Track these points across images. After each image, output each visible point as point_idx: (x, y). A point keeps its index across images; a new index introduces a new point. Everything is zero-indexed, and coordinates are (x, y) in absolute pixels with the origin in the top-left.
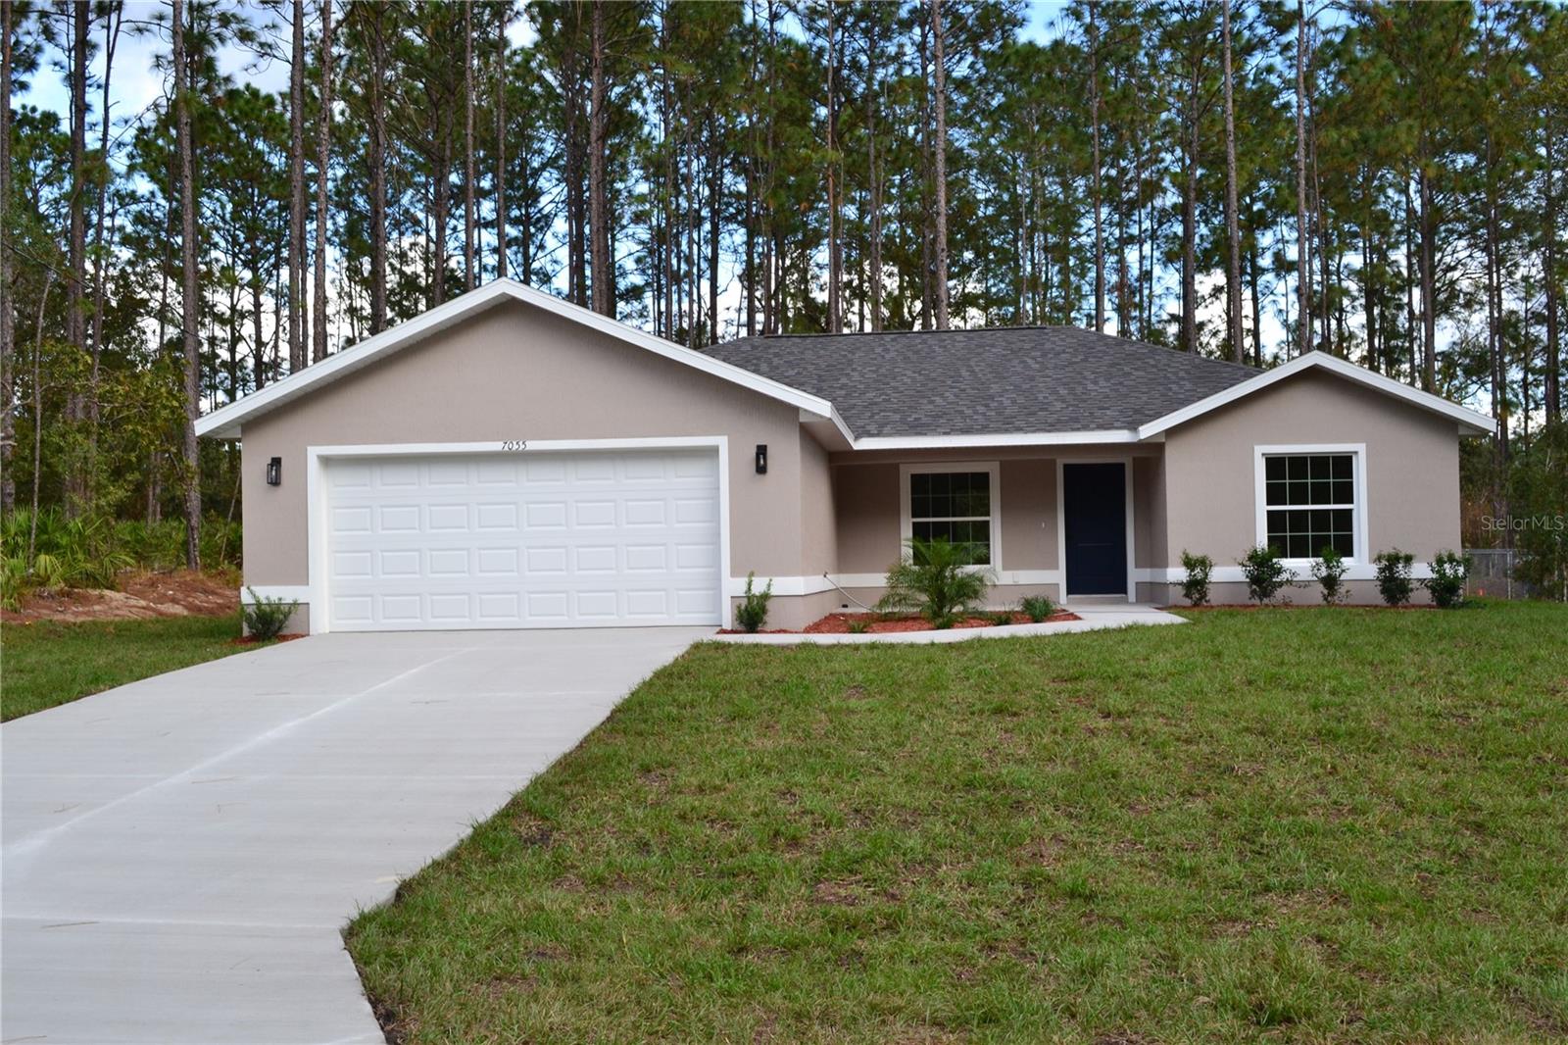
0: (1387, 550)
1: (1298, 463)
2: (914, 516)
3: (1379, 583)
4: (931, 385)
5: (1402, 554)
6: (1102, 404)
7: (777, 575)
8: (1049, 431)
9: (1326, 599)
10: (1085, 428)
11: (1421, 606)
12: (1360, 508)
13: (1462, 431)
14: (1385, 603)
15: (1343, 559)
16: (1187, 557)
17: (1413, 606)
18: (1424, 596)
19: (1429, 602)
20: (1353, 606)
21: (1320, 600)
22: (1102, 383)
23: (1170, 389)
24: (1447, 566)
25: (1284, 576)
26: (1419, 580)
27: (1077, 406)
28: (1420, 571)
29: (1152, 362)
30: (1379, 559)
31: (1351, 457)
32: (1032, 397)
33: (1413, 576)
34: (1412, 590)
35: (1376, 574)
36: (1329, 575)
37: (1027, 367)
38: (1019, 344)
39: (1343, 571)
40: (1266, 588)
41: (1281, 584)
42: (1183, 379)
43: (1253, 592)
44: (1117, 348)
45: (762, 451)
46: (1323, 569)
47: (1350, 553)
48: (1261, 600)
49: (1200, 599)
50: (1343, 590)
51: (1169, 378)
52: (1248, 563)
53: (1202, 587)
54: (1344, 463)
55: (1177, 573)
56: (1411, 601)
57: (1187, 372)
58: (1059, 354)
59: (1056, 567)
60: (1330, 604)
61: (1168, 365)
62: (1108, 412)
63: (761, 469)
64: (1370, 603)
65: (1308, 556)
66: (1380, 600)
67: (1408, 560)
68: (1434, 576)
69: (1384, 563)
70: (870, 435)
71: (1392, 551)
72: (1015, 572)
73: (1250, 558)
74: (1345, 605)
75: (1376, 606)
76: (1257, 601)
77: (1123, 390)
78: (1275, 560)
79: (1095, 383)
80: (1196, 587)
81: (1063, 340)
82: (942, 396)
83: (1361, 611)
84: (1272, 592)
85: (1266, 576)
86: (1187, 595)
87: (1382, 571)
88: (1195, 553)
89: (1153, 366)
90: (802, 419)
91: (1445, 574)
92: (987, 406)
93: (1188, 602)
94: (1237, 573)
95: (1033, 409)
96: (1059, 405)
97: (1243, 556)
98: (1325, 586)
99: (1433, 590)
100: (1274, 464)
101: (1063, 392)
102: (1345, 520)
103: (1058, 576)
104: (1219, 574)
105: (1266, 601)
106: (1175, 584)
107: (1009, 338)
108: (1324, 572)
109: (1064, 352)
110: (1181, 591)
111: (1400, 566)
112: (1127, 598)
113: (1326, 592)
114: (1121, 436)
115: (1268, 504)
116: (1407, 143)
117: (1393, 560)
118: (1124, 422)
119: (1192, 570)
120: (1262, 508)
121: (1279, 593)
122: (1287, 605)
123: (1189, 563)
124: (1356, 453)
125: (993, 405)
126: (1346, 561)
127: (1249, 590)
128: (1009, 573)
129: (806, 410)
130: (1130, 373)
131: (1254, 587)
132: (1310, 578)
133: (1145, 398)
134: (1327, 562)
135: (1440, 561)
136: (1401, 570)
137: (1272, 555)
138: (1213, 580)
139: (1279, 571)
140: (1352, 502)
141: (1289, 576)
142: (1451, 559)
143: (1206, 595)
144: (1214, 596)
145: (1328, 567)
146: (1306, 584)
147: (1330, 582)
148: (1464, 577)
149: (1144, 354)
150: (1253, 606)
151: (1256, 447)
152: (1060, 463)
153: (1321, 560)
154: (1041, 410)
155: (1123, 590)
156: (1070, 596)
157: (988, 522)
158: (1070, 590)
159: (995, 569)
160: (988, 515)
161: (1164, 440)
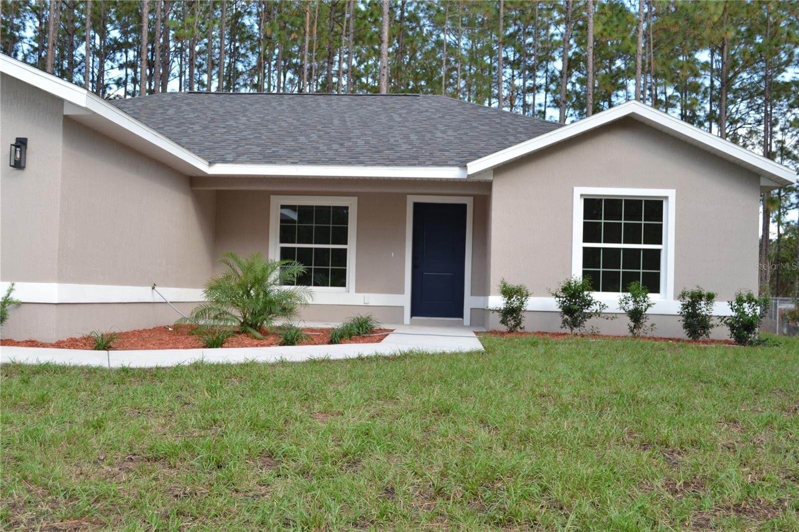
0: (691, 288)
1: (613, 204)
2: (282, 241)
3: (682, 318)
4: (303, 128)
5: (705, 292)
6: (443, 147)
7: (19, 280)
8: (387, 165)
9: (632, 331)
10: (422, 164)
11: (719, 342)
12: (668, 248)
13: (764, 182)
14: (686, 337)
15: (649, 295)
16: (505, 286)
17: (713, 341)
18: (722, 332)
19: (728, 338)
20: (656, 339)
21: (626, 332)
22: (450, 132)
23: (507, 139)
24: (746, 305)
25: (594, 308)
26: (719, 317)
27: (421, 148)
28: (721, 309)
29: (498, 120)
30: (683, 296)
31: (661, 202)
32: (386, 140)
33: (714, 313)
34: (712, 326)
35: (680, 310)
36: (636, 309)
37: (391, 119)
38: (393, 105)
39: (649, 305)
40: (576, 319)
41: (590, 315)
42: (521, 133)
43: (565, 321)
44: (472, 111)
45: (21, 144)
46: (631, 303)
47: (655, 289)
48: (572, 329)
49: (515, 326)
50: (647, 323)
51: (509, 132)
52: (561, 295)
53: (518, 314)
54: (655, 207)
55: (497, 301)
56: (712, 336)
57: (526, 129)
58: (422, 112)
59: (402, 292)
60: (635, 336)
61: (511, 124)
62: (447, 153)
63: (18, 165)
64: (672, 337)
65: (618, 291)
66: (683, 334)
67: (710, 297)
68: (734, 314)
69: (688, 299)
70: (224, 161)
71: (696, 289)
72: (366, 295)
73: (564, 290)
74: (649, 338)
75: (678, 340)
76: (568, 330)
77: (465, 138)
78: (586, 293)
79: (444, 132)
80: (511, 314)
81: (429, 104)
82: (307, 136)
83: (663, 344)
84: (581, 322)
85: (576, 307)
86: (503, 322)
87: (685, 307)
88: (513, 283)
89: (498, 123)
90: (67, 112)
91: (744, 312)
92: (341, 145)
93: (504, 328)
94: (552, 304)
95: (381, 148)
96: (405, 147)
97: (557, 287)
98: (631, 318)
99: (732, 327)
100: (592, 205)
101: (413, 137)
102: (654, 259)
103: (404, 300)
104: (533, 303)
105: (576, 330)
106: (494, 311)
107: (385, 101)
108: (631, 306)
109: (427, 111)
110: (498, 318)
111: (702, 303)
112: (463, 321)
113: (632, 324)
114: (451, 173)
115: (584, 241)
116: (715, 13)
117: (695, 298)
118: (456, 161)
119: (509, 299)
120: (578, 244)
121: (588, 324)
122: (594, 335)
123: (508, 292)
124: (666, 198)
125: (347, 144)
126: (652, 297)
127: (560, 320)
128: (361, 295)
129: (70, 103)
130: (477, 128)
131: (566, 317)
132: (618, 311)
133: (482, 145)
134: (634, 296)
135: (740, 301)
136: (703, 308)
137: (584, 287)
138: (529, 308)
139: (589, 304)
140: (660, 243)
141: (598, 307)
142: (750, 299)
143: (520, 322)
144: (528, 323)
145: (635, 301)
146: (613, 316)
147: (636, 316)
148: (762, 316)
149: (493, 115)
150: (565, 334)
151: (575, 189)
152: (411, 200)
153: (629, 294)
154: (388, 149)
155: (460, 314)
156: (414, 318)
157: (345, 250)
158: (414, 313)
159: (349, 292)
160: (346, 244)
161: (492, 178)
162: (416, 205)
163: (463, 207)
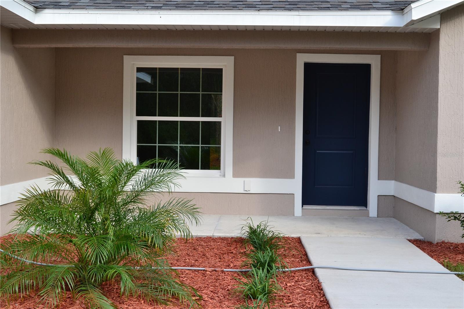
2: (138, 114)
8: (290, 10)
59: (291, 175)
72: (246, 179)
103: (294, 185)
114: (382, 18)
128: (240, 180)
152: (302, 59)
155: (363, 202)
156: (306, 207)
157: (219, 123)
158: (306, 201)
159: (224, 176)
160: (220, 116)
161: (439, 27)
162: (308, 66)
163: (367, 68)
